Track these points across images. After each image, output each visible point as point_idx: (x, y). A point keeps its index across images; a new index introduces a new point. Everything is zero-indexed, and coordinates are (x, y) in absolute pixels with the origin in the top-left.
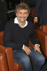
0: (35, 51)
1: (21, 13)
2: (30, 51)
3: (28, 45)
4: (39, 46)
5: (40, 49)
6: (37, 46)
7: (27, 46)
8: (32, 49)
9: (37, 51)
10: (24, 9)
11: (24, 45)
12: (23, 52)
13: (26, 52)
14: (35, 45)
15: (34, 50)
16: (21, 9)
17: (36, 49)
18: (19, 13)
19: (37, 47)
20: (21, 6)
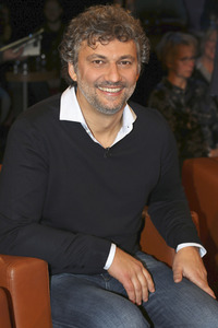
0: (177, 281)
1: (102, 60)
2: (150, 282)
3: (140, 249)
4: (203, 252)
5: (203, 273)
6: (191, 256)
7: (133, 255)
8: (162, 270)
9: (186, 279)
10: (119, 38)
11: (113, 248)
12: (107, 285)
13: (126, 284)
14: (180, 247)
15: (172, 273)
16: (101, 39)
17: (182, 272)
18: (88, 59)
19: (188, 258)
20: (101, 19)
